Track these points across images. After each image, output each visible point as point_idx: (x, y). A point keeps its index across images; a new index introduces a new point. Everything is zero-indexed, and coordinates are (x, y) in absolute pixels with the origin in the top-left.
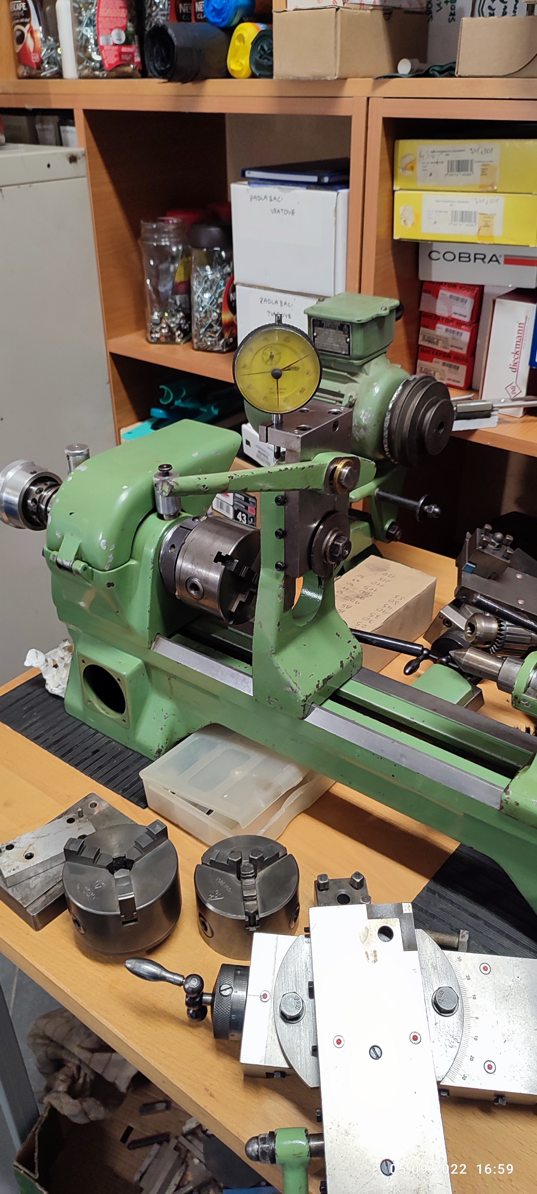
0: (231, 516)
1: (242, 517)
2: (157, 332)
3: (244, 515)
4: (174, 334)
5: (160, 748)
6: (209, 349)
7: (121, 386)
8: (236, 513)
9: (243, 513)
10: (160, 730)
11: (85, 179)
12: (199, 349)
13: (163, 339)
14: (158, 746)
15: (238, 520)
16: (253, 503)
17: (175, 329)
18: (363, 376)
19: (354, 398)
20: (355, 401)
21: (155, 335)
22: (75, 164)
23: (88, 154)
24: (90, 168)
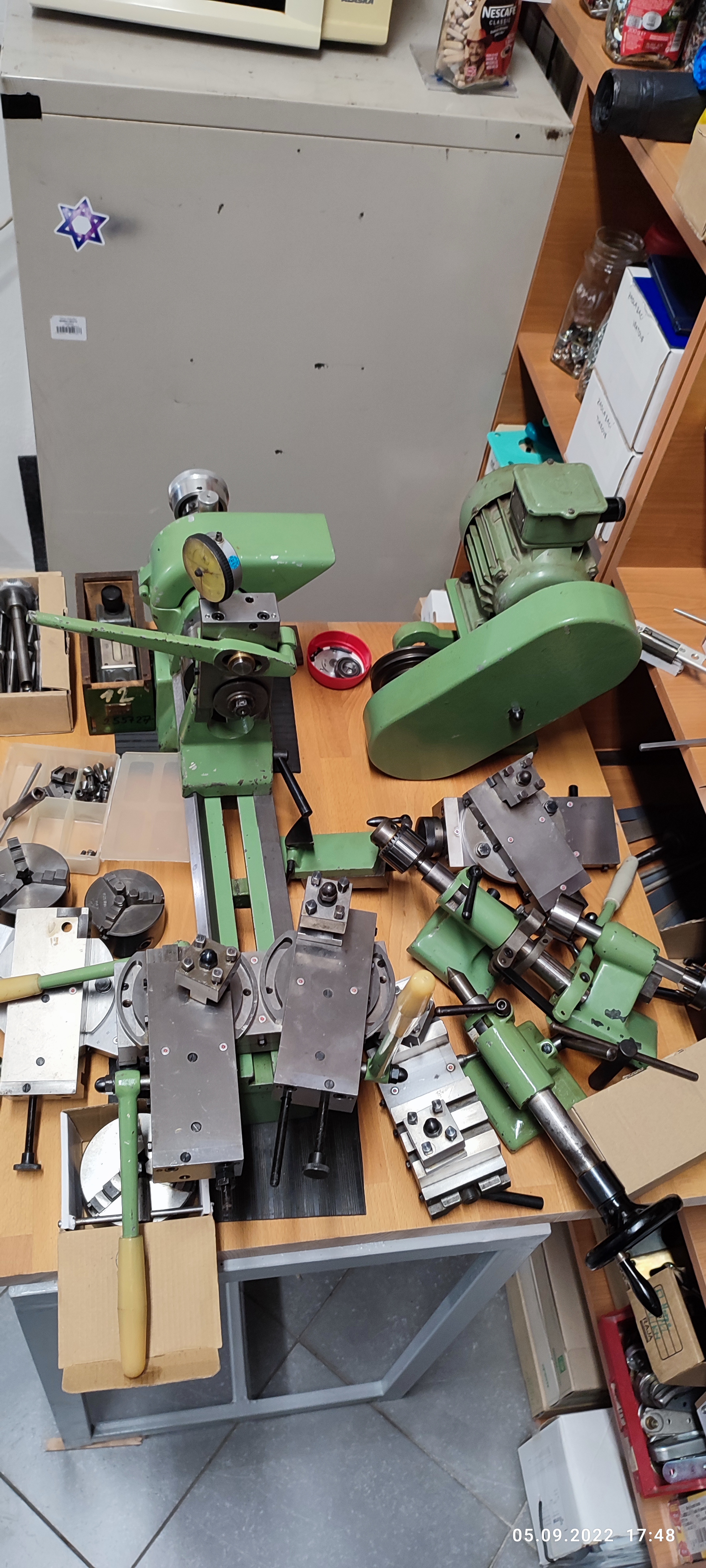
2: (558, 353)
4: (574, 365)
7: (519, 381)
11: (562, 159)
13: (562, 364)
17: (575, 361)
18: (529, 558)
19: (506, 574)
20: (505, 577)
21: (557, 356)
22: (554, 140)
23: (576, 133)
24: (573, 148)
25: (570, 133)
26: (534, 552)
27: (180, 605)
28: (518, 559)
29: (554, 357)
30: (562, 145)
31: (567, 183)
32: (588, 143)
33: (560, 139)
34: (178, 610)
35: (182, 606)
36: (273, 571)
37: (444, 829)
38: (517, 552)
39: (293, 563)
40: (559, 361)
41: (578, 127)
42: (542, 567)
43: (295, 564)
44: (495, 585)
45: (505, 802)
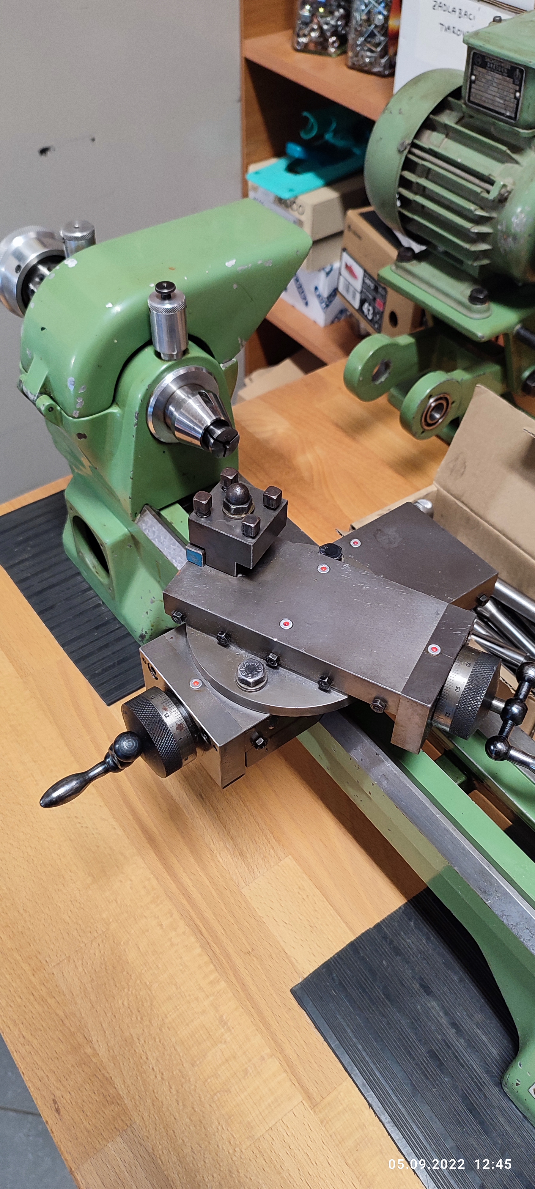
0: (357, 305)
1: (369, 310)
2: (305, 35)
3: (371, 308)
4: (328, 40)
5: (144, 633)
6: (366, 69)
7: (256, 107)
8: (362, 302)
9: (370, 304)
10: (145, 613)
12: (353, 67)
13: (312, 47)
14: (142, 631)
15: (363, 312)
16: (382, 296)
17: (329, 34)
19: (509, 189)
20: (510, 193)
27: (114, 401)
29: (299, 43)
34: (114, 410)
35: (117, 400)
36: (235, 286)
38: (508, 155)
39: (259, 262)
43: (260, 265)
44: (494, 215)
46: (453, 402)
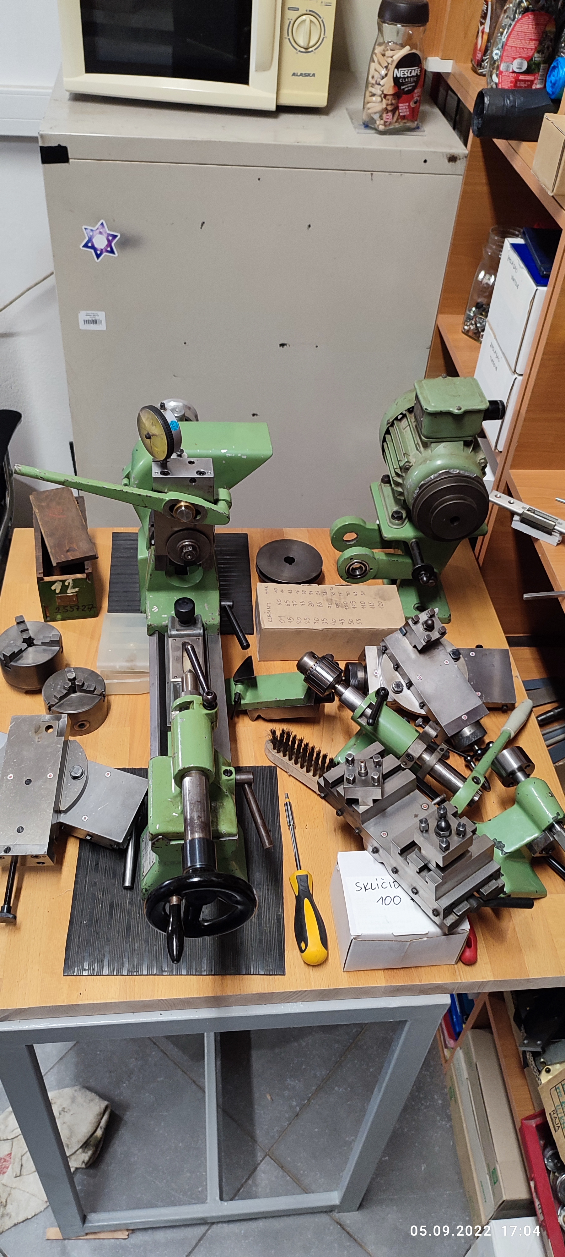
2: (468, 326)
11: (461, 177)
13: (470, 334)
17: (480, 330)
18: (429, 451)
19: (411, 465)
20: (411, 467)
21: (466, 328)
22: (453, 163)
23: (470, 157)
24: (469, 168)
25: (466, 157)
26: (433, 445)
28: (420, 452)
29: (464, 329)
30: (461, 166)
31: (466, 196)
32: (481, 163)
33: (458, 162)
36: (224, 462)
37: (366, 672)
38: (419, 447)
39: (239, 455)
40: (468, 331)
41: (471, 152)
42: (439, 456)
43: (241, 457)
44: (404, 475)
45: (415, 647)
46: (371, 569)
